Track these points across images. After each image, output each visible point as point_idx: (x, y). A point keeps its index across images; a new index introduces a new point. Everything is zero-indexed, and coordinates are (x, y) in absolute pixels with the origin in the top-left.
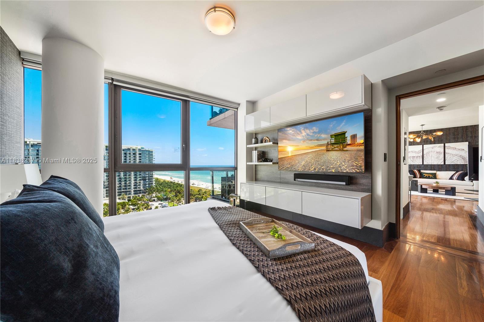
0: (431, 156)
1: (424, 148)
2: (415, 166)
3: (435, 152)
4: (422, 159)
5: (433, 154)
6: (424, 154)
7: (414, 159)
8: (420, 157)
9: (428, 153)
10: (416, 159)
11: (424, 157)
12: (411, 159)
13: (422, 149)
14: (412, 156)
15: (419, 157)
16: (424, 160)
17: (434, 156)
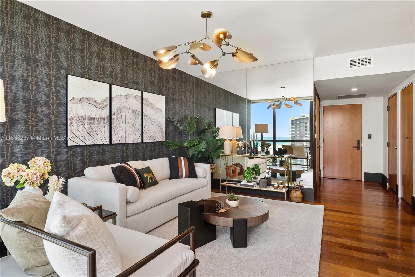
0: (124, 119)
1: (112, 96)
2: (93, 148)
3: (130, 111)
4: (109, 127)
5: (127, 114)
6: (112, 113)
7: (92, 125)
8: (106, 120)
9: (119, 110)
10: (96, 125)
11: (112, 122)
12: (87, 126)
13: (108, 96)
14: (88, 115)
15: (102, 121)
16: (113, 132)
17: (129, 120)
